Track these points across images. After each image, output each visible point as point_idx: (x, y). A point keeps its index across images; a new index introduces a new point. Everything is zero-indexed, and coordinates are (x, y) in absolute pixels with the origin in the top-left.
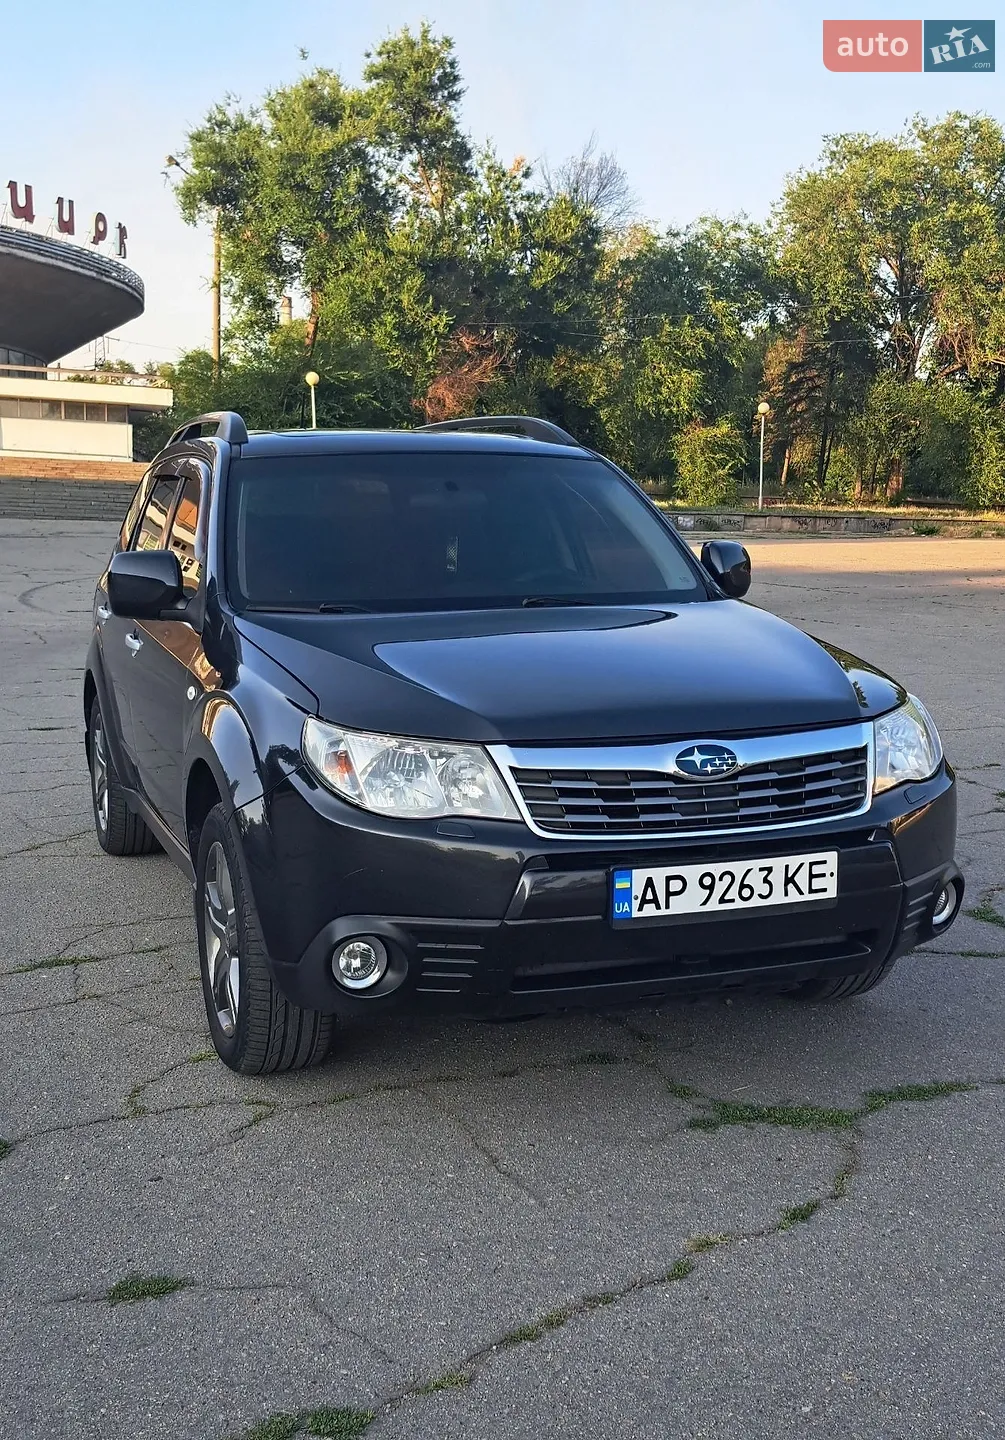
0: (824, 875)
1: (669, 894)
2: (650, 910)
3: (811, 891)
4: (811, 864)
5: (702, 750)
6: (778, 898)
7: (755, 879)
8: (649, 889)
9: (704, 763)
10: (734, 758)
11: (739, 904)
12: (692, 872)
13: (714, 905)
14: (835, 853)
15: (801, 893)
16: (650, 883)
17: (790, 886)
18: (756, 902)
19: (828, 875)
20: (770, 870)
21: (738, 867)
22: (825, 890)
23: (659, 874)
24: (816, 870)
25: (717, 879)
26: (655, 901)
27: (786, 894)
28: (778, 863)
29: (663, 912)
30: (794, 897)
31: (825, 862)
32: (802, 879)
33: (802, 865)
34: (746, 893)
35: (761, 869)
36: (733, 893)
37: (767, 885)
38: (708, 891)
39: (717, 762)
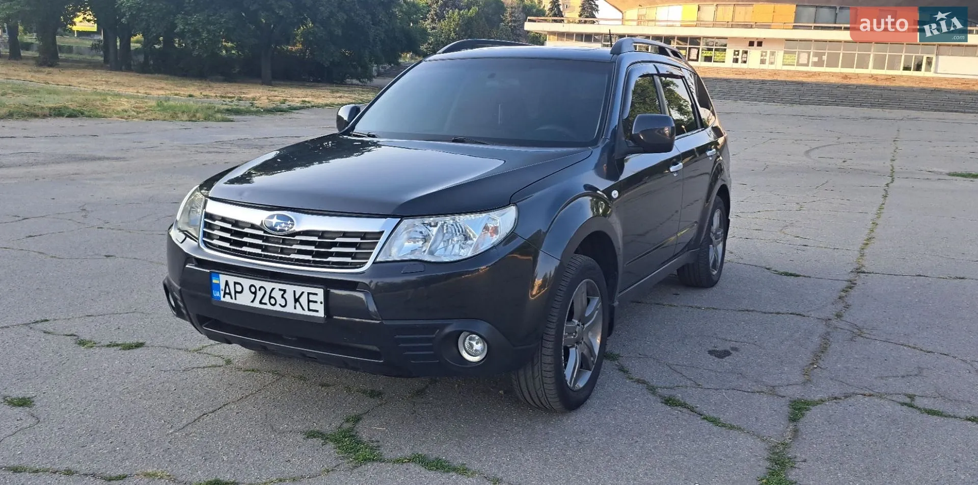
0: (316, 302)
1: (236, 292)
2: (227, 299)
3: (309, 310)
4: (309, 294)
5: (279, 217)
6: (290, 309)
7: (277, 294)
8: (227, 287)
9: (277, 224)
10: (293, 225)
11: (269, 307)
12: (246, 282)
13: (257, 304)
14: (322, 290)
15: (303, 309)
16: (227, 284)
17: (298, 303)
18: (277, 308)
19: (319, 302)
20: (285, 291)
21: (269, 286)
22: (317, 311)
23: (232, 279)
24: (312, 298)
25: (258, 289)
26: (230, 294)
27: (295, 308)
28: (290, 289)
29: (233, 301)
30: (299, 311)
31: (316, 294)
32: (304, 300)
33: (303, 293)
34: (273, 301)
35: (280, 290)
36: (266, 300)
37: (283, 300)
38: (254, 295)
39: (283, 225)
